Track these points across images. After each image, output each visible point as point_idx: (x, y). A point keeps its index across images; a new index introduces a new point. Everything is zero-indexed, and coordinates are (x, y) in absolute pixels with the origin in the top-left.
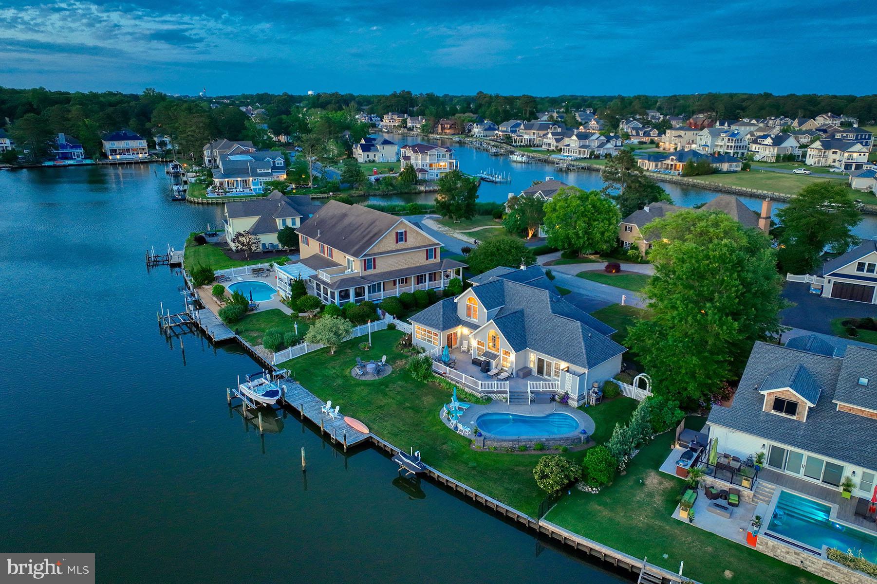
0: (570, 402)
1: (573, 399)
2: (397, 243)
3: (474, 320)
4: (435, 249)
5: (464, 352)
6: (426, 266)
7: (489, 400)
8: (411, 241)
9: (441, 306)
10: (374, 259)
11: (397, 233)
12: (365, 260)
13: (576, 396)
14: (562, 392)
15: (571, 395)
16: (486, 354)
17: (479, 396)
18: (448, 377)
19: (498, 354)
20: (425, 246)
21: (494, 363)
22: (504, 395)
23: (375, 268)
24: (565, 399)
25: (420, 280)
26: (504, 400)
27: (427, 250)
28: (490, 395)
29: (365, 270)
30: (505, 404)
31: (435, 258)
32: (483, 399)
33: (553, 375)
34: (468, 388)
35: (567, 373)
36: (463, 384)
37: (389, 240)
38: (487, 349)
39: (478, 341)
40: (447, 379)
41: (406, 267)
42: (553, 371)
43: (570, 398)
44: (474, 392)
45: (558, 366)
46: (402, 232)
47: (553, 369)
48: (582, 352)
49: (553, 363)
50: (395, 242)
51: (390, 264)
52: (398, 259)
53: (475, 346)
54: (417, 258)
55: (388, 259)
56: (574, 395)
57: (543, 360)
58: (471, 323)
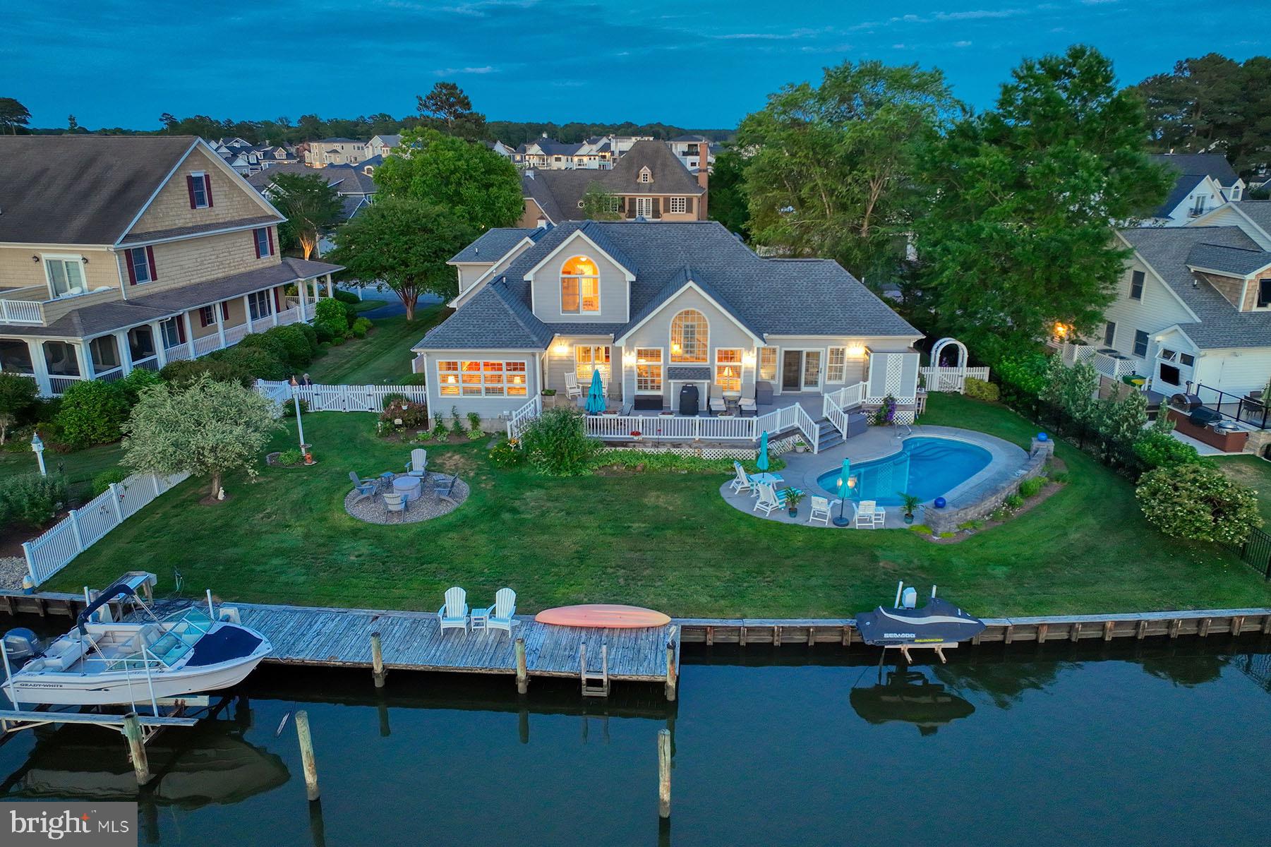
0: (898, 415)
1: (905, 408)
2: (193, 207)
4: (269, 228)
6: (261, 272)
8: (223, 207)
10: (150, 249)
11: (190, 179)
12: (127, 252)
13: (911, 400)
14: (878, 401)
15: (900, 399)
18: (643, 443)
19: (706, 364)
20: (252, 221)
23: (154, 278)
24: (885, 415)
25: (259, 304)
27: (255, 232)
29: (133, 282)
31: (272, 253)
33: (824, 378)
34: (714, 447)
35: (890, 354)
36: (695, 445)
37: (176, 197)
38: (670, 362)
39: (639, 350)
40: (639, 449)
41: (220, 275)
42: (825, 370)
43: (898, 408)
44: (735, 451)
45: (839, 355)
46: (201, 178)
47: (825, 367)
48: (886, 310)
49: (826, 351)
50: (189, 204)
51: (187, 266)
52: (202, 251)
53: (631, 367)
54: (239, 252)
55: (180, 251)
56: (907, 398)
57: (799, 353)
58: (579, 324)
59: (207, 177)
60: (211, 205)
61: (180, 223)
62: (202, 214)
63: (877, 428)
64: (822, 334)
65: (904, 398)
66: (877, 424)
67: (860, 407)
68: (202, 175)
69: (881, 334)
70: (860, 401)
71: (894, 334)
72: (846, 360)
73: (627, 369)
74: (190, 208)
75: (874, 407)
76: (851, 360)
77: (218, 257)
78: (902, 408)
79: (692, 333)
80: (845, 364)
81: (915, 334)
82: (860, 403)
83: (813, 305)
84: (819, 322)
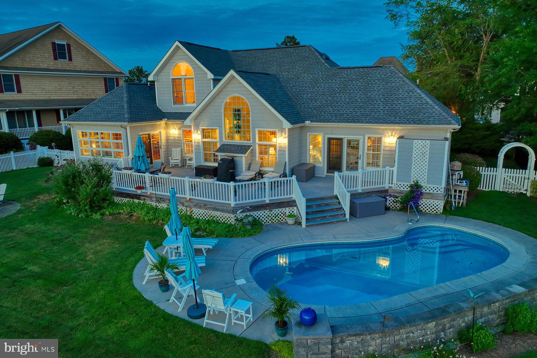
0: (425, 203)
1: (432, 196)
2: (56, 59)
3: (188, 105)
4: (117, 79)
5: (176, 166)
7: (256, 224)
8: (80, 63)
9: (125, 90)
10: (17, 75)
11: (54, 44)
13: (439, 188)
14: (404, 187)
15: (428, 187)
16: (224, 148)
17: (231, 219)
18: (150, 197)
19: (250, 142)
20: (102, 72)
21: (243, 160)
22: (287, 210)
23: (19, 92)
24: (411, 200)
26: (291, 221)
27: (105, 78)
28: (255, 214)
29: (2, 92)
30: (298, 227)
32: (244, 225)
33: (363, 164)
34: (200, 207)
35: (416, 141)
36: (186, 204)
37: (42, 52)
38: (224, 140)
39: (203, 130)
40: (148, 202)
41: (75, 98)
42: (363, 156)
43: (424, 196)
44: (218, 213)
45: (377, 143)
46: (64, 45)
47: (363, 153)
48: (427, 103)
49: (364, 139)
50: (52, 57)
51: (47, 89)
52: (61, 83)
53: (199, 143)
54: (92, 88)
55: (42, 81)
56: (436, 186)
57: (341, 140)
58: (183, 113)
59: (69, 46)
60: (70, 59)
61: (45, 66)
62: (62, 63)
63: (400, 213)
64: (358, 122)
65: (432, 186)
66: (401, 210)
67: (386, 191)
68: (65, 43)
69: (415, 123)
70: (387, 186)
71: (428, 124)
72: (382, 148)
73: (196, 144)
74: (53, 59)
75: (400, 192)
76: (387, 148)
77: (73, 88)
78: (430, 196)
79: (239, 115)
80: (382, 152)
81: (450, 124)
82: (387, 188)
83: (359, 100)
84: (358, 114)
